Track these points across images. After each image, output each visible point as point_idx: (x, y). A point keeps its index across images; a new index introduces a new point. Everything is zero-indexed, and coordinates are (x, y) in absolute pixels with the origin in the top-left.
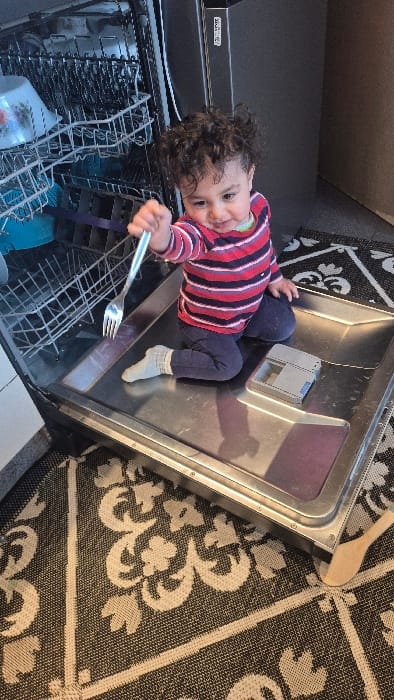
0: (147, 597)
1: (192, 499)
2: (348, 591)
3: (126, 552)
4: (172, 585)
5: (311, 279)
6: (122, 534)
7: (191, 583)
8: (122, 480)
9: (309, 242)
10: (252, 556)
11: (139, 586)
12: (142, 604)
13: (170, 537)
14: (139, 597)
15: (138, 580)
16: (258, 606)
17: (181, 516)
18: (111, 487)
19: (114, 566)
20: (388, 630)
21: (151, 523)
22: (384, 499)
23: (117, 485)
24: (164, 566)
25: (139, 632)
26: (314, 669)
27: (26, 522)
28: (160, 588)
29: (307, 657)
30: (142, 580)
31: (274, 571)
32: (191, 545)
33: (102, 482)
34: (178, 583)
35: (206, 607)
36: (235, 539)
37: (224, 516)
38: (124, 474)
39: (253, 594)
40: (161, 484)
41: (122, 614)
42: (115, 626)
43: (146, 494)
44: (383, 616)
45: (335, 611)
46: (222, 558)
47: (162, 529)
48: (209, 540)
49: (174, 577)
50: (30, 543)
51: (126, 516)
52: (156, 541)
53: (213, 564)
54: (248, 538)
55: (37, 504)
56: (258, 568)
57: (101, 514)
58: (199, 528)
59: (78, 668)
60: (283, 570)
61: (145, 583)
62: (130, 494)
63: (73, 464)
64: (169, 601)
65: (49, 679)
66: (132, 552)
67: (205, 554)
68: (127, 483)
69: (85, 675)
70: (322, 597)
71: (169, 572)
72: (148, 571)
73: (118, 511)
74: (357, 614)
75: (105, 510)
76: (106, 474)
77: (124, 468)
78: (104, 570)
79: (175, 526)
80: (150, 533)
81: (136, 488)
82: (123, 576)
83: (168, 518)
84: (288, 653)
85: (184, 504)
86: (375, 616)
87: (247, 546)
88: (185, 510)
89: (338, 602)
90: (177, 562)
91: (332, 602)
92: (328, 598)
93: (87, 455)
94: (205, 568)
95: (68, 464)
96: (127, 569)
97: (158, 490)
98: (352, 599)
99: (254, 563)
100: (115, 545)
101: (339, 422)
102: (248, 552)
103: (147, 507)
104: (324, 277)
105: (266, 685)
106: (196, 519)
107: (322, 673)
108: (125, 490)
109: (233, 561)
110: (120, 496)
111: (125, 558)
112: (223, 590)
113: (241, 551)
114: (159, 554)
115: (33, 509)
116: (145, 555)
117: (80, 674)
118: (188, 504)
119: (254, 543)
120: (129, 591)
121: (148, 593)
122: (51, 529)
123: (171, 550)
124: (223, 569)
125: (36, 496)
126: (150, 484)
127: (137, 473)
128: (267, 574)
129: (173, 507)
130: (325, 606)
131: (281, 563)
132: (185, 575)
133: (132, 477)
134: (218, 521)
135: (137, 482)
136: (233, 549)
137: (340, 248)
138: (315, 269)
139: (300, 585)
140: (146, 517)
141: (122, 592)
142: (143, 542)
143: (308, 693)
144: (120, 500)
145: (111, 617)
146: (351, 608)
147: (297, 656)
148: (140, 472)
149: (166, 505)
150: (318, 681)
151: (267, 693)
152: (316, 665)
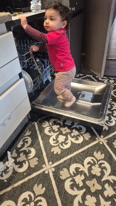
4: (66, 144)
6: (52, 136)
7: (71, 143)
9: (81, 75)
10: (83, 136)
12: (60, 148)
13: (64, 135)
15: (58, 144)
16: (87, 145)
17: (65, 131)
18: (46, 127)
19: (51, 142)
20: (115, 145)
21: (58, 133)
22: (109, 123)
23: (48, 126)
25: (61, 153)
27: (27, 136)
28: (64, 145)
29: (99, 152)
31: (88, 138)
32: (69, 136)
33: (44, 126)
34: (68, 143)
35: (74, 147)
36: (79, 134)
38: (49, 124)
39: (85, 143)
40: (59, 125)
41: (56, 150)
42: (55, 153)
43: (55, 127)
44: (114, 143)
45: (103, 144)
47: (61, 133)
48: (73, 134)
50: (29, 140)
51: (52, 132)
52: (60, 136)
53: (75, 139)
54: (81, 133)
55: (29, 132)
56: (85, 138)
57: (45, 133)
58: (70, 132)
59: (49, 161)
60: (90, 138)
61: (60, 144)
63: (36, 124)
64: (66, 147)
65: (42, 165)
66: (55, 139)
67: (73, 137)
68: (50, 126)
69: (51, 163)
70: (100, 142)
71: (65, 141)
72: (60, 142)
73: (50, 131)
74: (108, 143)
75: (46, 131)
76: (45, 124)
77: (49, 122)
78: (49, 143)
79: (64, 133)
80: (58, 135)
81: (52, 127)
83: (62, 131)
84: (95, 152)
85: (65, 128)
86: (112, 144)
87: (82, 135)
88: (65, 130)
89: (104, 142)
90: (67, 139)
91: (102, 142)
93: (39, 121)
94: (73, 140)
95: (34, 123)
96: (55, 142)
97: (58, 126)
98: (106, 141)
99: (84, 138)
100: (51, 138)
101: (99, 104)
103: (56, 130)
107: (103, 155)
108: (50, 127)
109: (79, 138)
110: (49, 128)
111: (54, 140)
112: (78, 143)
113: (81, 136)
115: (28, 133)
116: (58, 139)
117: (49, 163)
118: (66, 128)
119: (83, 134)
120: (57, 146)
121: (61, 146)
122: (34, 137)
123: (64, 137)
124: (77, 139)
125: (28, 131)
126: (56, 125)
127: (52, 123)
128: (87, 139)
129: (62, 129)
131: (90, 137)
132: (69, 141)
133: (51, 124)
134: (74, 131)
135: (52, 125)
136: (79, 135)
137: (89, 76)
139: (95, 140)
140: (57, 132)
141: (55, 146)
142: (57, 136)
143: (101, 159)
144: (49, 129)
145: (54, 151)
146: (107, 143)
147: (97, 153)
148: (53, 123)
149: (61, 129)
150: (103, 156)
151: (92, 160)
152: (101, 154)
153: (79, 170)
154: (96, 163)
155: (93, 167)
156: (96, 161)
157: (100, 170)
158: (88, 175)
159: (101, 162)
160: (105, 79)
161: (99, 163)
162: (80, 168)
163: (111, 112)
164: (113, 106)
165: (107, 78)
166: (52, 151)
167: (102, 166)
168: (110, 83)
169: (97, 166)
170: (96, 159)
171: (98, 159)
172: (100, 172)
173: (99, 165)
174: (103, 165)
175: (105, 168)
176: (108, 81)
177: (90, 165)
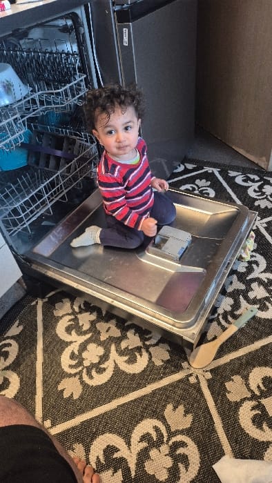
0: (86, 378)
1: (114, 321)
2: (207, 371)
3: (73, 353)
4: (101, 371)
5: (191, 189)
6: (71, 342)
7: (112, 369)
8: (70, 311)
9: (190, 166)
10: (150, 354)
11: (81, 372)
12: (82, 382)
13: (100, 344)
14: (81, 378)
15: (80, 368)
16: (154, 380)
17: (107, 331)
18: (64, 316)
19: (65, 361)
20: (229, 392)
21: (88, 336)
22: (230, 318)
23: (68, 314)
24: (96, 360)
25: (81, 397)
26: (185, 415)
27: (12, 338)
28: (94, 373)
29: (181, 408)
30: (83, 369)
31: (163, 361)
32: (113, 348)
33: (58, 313)
34: (104, 369)
35: (121, 383)
36: (140, 344)
37: (133, 331)
38: (72, 307)
39: (150, 374)
40: (95, 313)
41: (71, 388)
42: (66, 395)
43: (86, 319)
44: (228, 385)
45: (198, 383)
46: (131, 355)
47: (95, 339)
48: (124, 345)
49: (102, 366)
50: (14, 350)
51: (73, 332)
52: (92, 347)
53: (126, 358)
54: (147, 343)
55: (18, 327)
56: (153, 359)
57: (57, 332)
58: (118, 338)
59: (44, 419)
60: (168, 361)
61: (85, 370)
62: (76, 319)
63: (40, 303)
64: (99, 380)
66: (76, 353)
67: (121, 353)
68: (74, 313)
69: (48, 423)
70: (191, 375)
71: (99, 363)
72: (86, 363)
73: (68, 330)
74: (211, 384)
75: (60, 330)
76: (61, 308)
77: (72, 304)
78: (59, 364)
79: (103, 337)
80: (87, 342)
81: (79, 316)
82: (71, 366)
83: (99, 333)
84: (170, 407)
85: (108, 325)
86: (223, 385)
87: (147, 348)
88: (109, 328)
89: (201, 377)
90: (105, 358)
91: (197, 377)
92: (194, 375)
93: (49, 298)
94: (122, 362)
95: (37, 303)
96: (74, 363)
97: (93, 317)
98: (209, 376)
99: (150, 358)
100: (66, 349)
101: (200, 270)
102: (147, 351)
103: (86, 327)
104: (199, 188)
105: (157, 425)
106: (116, 333)
107: (190, 418)
108: (73, 317)
109: (138, 357)
110: (70, 321)
111: (73, 356)
112: (132, 372)
113: (143, 351)
114: (93, 353)
115: (15, 330)
116: (84, 355)
117: (45, 422)
118: (112, 325)
119: (151, 345)
120: (75, 375)
121: (86, 376)
122: (26, 341)
123: (101, 351)
124: (132, 360)
125: (18, 322)
126: (88, 313)
127: (80, 307)
128: (158, 363)
129: (102, 326)
130: (192, 380)
131: (167, 356)
132: (109, 366)
133: (77, 309)
134: (130, 334)
135: (80, 312)
136: (139, 349)
137: (209, 170)
138: (194, 183)
139: (178, 368)
140: (85, 333)
141: (70, 376)
142: (83, 347)
143: (181, 428)
144: (70, 323)
145: (63, 390)
146: (208, 381)
147: (175, 408)
148: (82, 306)
149: (98, 325)
150: (187, 422)
151: (157, 429)
152: (186, 412)
153: (115, 456)
154: (165, 439)
155: (153, 453)
156: (165, 434)
157: (169, 462)
158: (133, 474)
159: (179, 438)
160: (253, 181)
161: (170, 443)
162: (117, 450)
163: (242, 287)
164: (254, 266)
165: (257, 178)
166: (60, 388)
167: (178, 452)
168: (263, 194)
169: (165, 449)
170: (168, 427)
171: (173, 430)
172: (169, 470)
173: (171, 447)
174: (180, 451)
175: (184, 459)
176: (261, 187)
177: (145, 444)
